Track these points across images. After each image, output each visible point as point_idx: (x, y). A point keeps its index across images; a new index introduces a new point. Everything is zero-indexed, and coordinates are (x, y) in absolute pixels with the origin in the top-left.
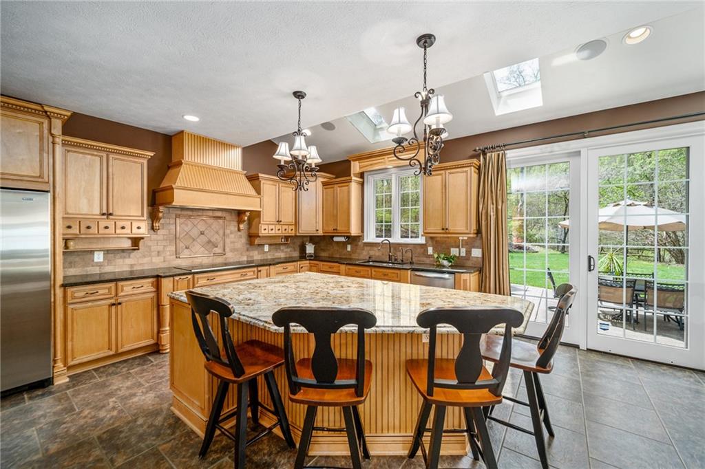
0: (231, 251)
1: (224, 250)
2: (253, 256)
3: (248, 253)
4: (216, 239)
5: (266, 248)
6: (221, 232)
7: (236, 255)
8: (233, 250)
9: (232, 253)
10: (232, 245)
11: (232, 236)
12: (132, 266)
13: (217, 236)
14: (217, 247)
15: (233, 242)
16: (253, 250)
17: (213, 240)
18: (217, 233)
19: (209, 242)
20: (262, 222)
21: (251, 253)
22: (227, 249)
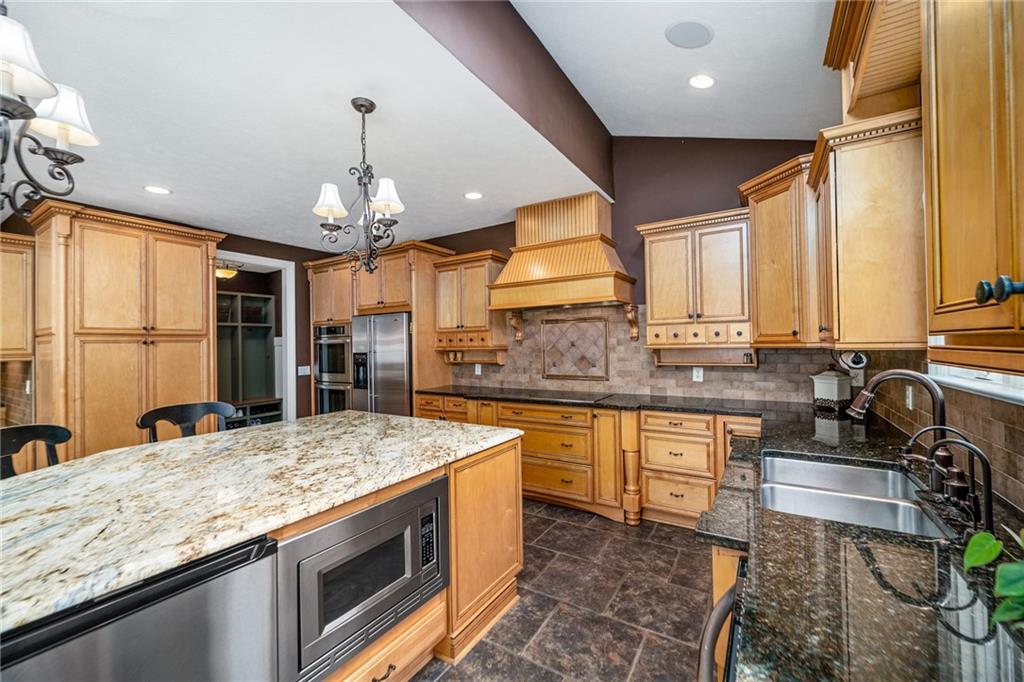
0: (619, 376)
1: (607, 372)
2: (665, 389)
3: (652, 382)
4: (594, 354)
5: (698, 375)
6: (601, 342)
7: (627, 383)
8: (622, 374)
9: (619, 379)
10: (621, 364)
11: (621, 348)
12: (502, 383)
13: (594, 349)
14: (594, 366)
15: (622, 360)
16: (665, 377)
17: (589, 355)
18: (595, 343)
19: (583, 358)
20: (649, 321)
21: (661, 383)
22: (612, 372)
